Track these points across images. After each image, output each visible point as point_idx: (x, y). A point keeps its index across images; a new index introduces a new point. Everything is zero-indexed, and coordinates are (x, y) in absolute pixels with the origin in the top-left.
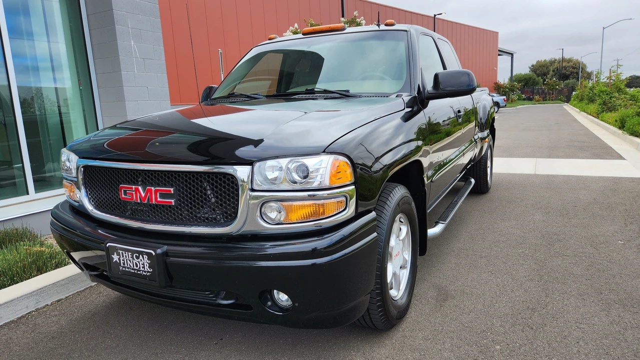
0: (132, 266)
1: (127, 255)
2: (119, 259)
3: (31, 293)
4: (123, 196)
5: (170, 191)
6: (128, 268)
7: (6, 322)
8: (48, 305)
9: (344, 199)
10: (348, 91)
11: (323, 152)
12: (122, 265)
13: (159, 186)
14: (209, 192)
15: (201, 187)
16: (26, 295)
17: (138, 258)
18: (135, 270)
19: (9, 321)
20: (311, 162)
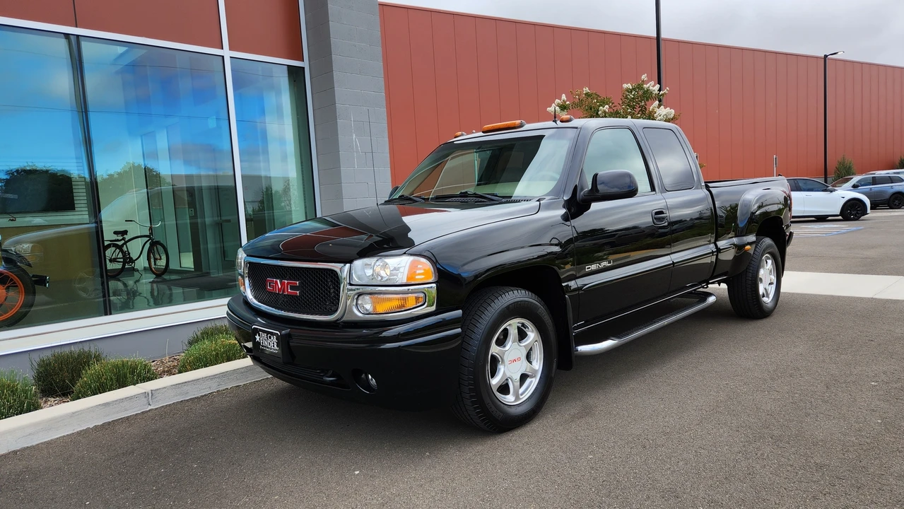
0: (267, 345)
1: (264, 335)
2: (260, 339)
4: (269, 288)
5: (297, 284)
6: (265, 347)
8: (227, 389)
9: (422, 295)
10: (496, 195)
11: (404, 253)
12: (261, 344)
13: (290, 279)
17: (270, 338)
18: (269, 348)
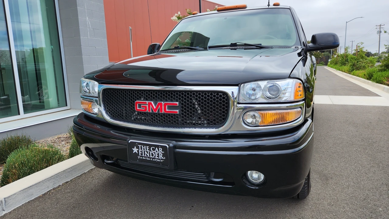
0: (148, 155)
1: (145, 148)
2: (138, 151)
3: (51, 177)
4: (138, 108)
5: (177, 104)
6: (145, 157)
7: (36, 197)
8: (60, 185)
9: (301, 109)
10: (261, 44)
11: (288, 77)
12: (140, 155)
13: (166, 101)
14: (197, 106)
15: (191, 102)
16: (47, 179)
17: (154, 150)
18: (151, 158)
19: (37, 196)
20: (281, 83)
